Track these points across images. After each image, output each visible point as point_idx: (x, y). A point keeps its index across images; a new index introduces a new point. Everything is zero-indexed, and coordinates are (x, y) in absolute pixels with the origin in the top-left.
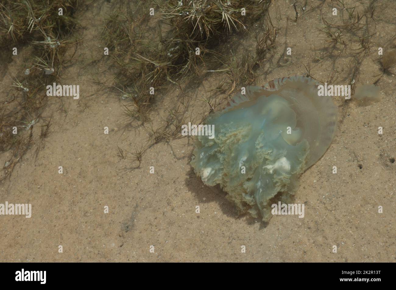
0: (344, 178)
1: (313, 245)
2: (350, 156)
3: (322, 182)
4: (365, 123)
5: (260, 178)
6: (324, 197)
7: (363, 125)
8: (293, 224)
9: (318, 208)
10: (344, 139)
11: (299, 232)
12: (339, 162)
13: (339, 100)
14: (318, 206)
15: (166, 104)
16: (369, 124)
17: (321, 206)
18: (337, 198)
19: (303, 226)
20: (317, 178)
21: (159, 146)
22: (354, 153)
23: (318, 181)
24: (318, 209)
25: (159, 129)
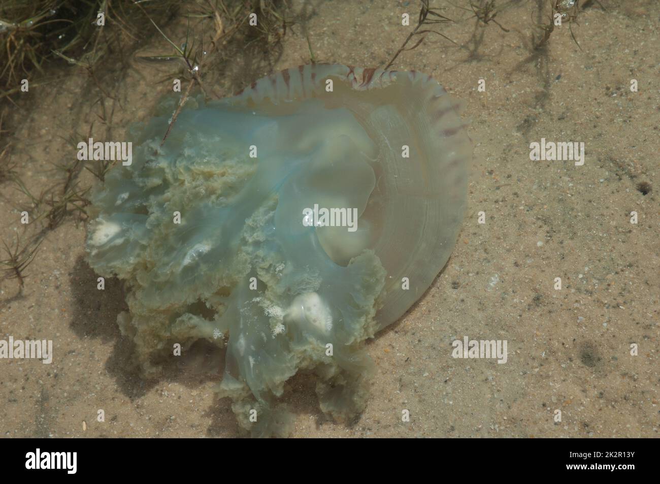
0: (613, 223)
1: (601, 401)
2: (604, 169)
3: (561, 243)
4: (608, 89)
5: (241, 326)
6: (581, 276)
7: (607, 94)
8: (522, 360)
9: (576, 305)
10: (569, 132)
11: (548, 377)
12: (582, 188)
13: (519, 47)
14: (577, 301)
15: (43, 131)
16: (618, 89)
17: (585, 299)
18: (617, 273)
19: (551, 358)
20: (541, 234)
21: (62, 235)
22: (611, 159)
23: (547, 242)
24: (577, 308)
25: (46, 193)
